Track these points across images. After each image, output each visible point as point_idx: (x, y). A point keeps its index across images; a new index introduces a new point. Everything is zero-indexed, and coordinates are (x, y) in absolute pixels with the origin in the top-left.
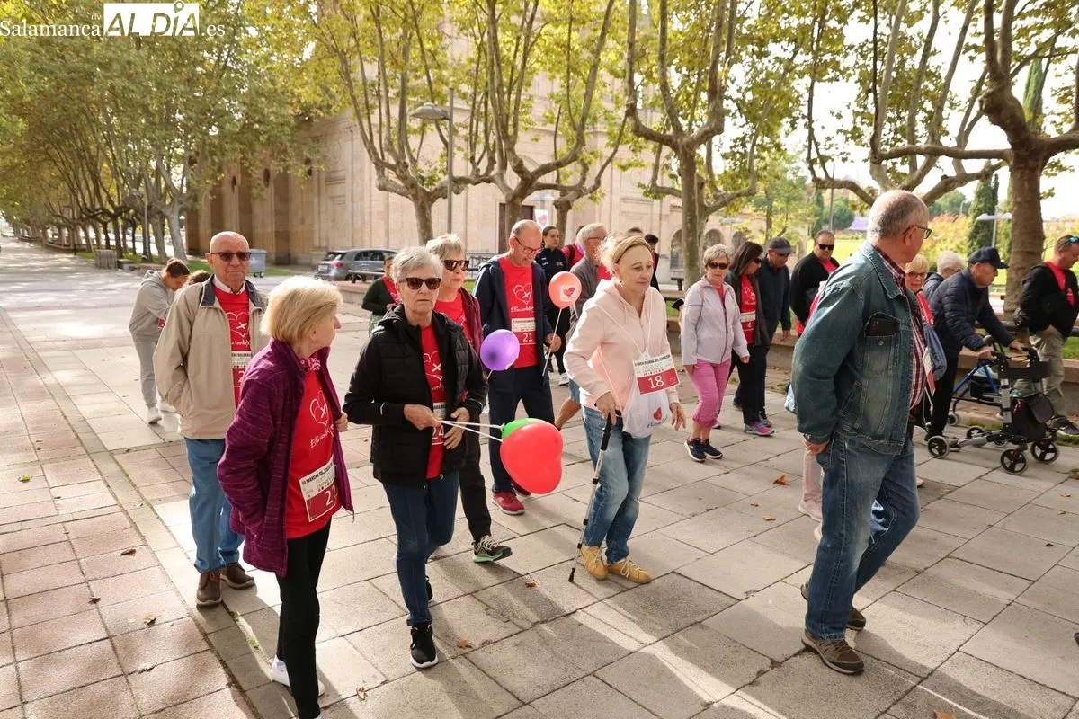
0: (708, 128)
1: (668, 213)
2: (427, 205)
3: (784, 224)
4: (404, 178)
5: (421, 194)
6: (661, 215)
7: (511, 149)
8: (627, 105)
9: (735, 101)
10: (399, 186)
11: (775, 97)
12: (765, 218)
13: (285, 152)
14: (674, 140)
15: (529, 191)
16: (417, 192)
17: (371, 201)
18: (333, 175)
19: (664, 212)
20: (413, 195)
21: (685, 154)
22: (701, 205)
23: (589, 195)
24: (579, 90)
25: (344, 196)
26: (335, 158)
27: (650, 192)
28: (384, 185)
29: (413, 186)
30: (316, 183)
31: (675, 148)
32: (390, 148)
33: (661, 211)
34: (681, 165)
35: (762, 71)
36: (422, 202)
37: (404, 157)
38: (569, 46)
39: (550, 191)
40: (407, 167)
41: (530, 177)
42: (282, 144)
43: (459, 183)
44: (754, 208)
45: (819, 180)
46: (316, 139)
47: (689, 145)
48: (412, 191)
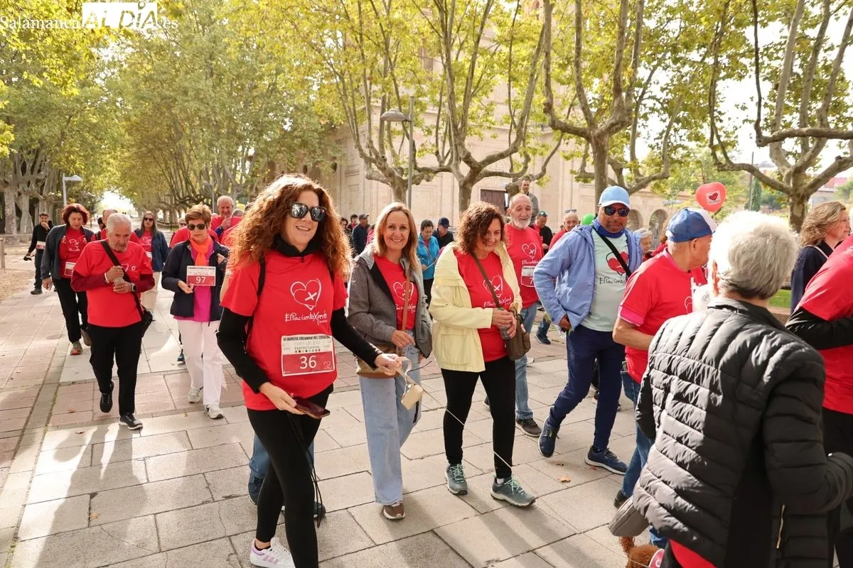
0: (613, 121)
2: (402, 190)
4: (383, 169)
5: (397, 182)
7: (462, 145)
8: (544, 104)
9: (658, 100)
10: (380, 176)
13: (314, 152)
14: (588, 132)
15: (477, 177)
16: (394, 180)
17: (378, 188)
18: (350, 169)
20: (392, 183)
21: (597, 143)
23: (536, 181)
25: (357, 185)
26: (352, 156)
27: (579, 177)
28: (370, 175)
29: (391, 175)
30: (338, 174)
31: (589, 139)
32: (370, 146)
34: (594, 153)
35: (687, 74)
36: (399, 188)
37: (384, 153)
40: (387, 160)
41: (478, 166)
42: (312, 146)
43: (427, 173)
44: (692, 191)
45: (720, 164)
46: (339, 142)
47: (599, 136)
48: (391, 179)
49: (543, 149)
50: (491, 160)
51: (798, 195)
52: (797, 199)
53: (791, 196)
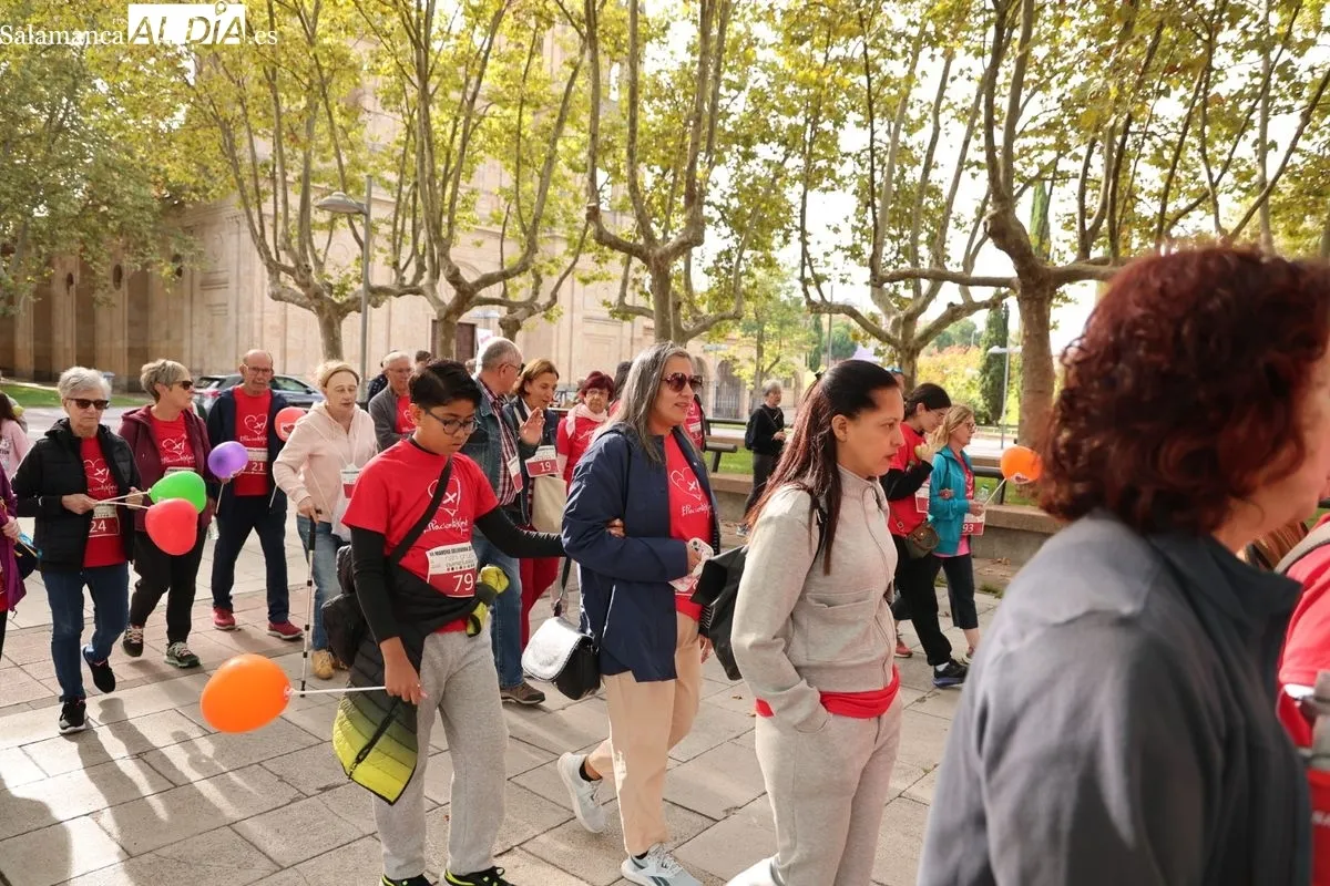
0: (685, 239)
1: (641, 336)
2: (335, 321)
3: (777, 353)
4: (306, 285)
5: (327, 306)
6: (632, 339)
7: (444, 254)
8: (588, 208)
9: (718, 208)
10: (298, 296)
11: (764, 205)
12: (755, 345)
13: (145, 244)
14: (646, 251)
15: (466, 306)
16: (322, 304)
17: (262, 312)
18: (213, 277)
19: (635, 336)
20: (317, 307)
21: (658, 268)
22: (678, 328)
23: (543, 313)
24: (531, 186)
25: (226, 305)
26: (215, 256)
27: (617, 312)
28: (279, 294)
29: (318, 295)
30: (187, 286)
31: (645, 259)
32: (287, 247)
33: (632, 333)
34: (653, 280)
35: (749, 175)
36: (330, 317)
37: (306, 258)
38: (519, 133)
39: (496, 307)
40: (310, 271)
41: (468, 289)
42: (140, 234)
43: (377, 294)
44: (743, 333)
45: (814, 303)
46: (189, 230)
47: (662, 257)
48: (317, 302)
49: (551, 265)
50: (488, 280)
51: (908, 350)
52: (907, 354)
53: (900, 350)
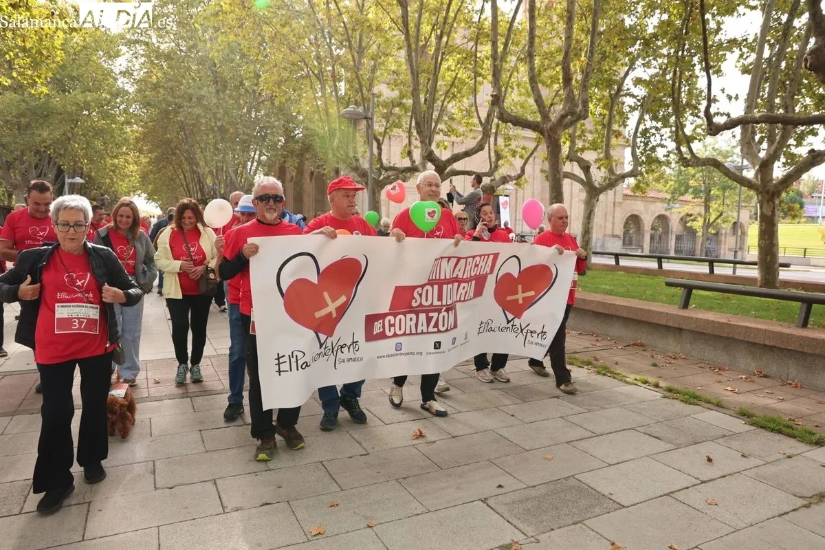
3: (721, 209)
8: (492, 96)
12: (704, 204)
14: (542, 126)
15: (445, 176)
22: (591, 186)
23: (515, 182)
31: (542, 133)
39: (466, 176)
41: (443, 165)
45: (684, 158)
47: (551, 129)
50: (456, 158)
51: (768, 192)
53: (760, 193)
